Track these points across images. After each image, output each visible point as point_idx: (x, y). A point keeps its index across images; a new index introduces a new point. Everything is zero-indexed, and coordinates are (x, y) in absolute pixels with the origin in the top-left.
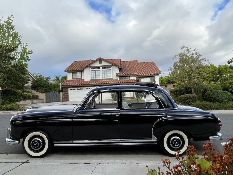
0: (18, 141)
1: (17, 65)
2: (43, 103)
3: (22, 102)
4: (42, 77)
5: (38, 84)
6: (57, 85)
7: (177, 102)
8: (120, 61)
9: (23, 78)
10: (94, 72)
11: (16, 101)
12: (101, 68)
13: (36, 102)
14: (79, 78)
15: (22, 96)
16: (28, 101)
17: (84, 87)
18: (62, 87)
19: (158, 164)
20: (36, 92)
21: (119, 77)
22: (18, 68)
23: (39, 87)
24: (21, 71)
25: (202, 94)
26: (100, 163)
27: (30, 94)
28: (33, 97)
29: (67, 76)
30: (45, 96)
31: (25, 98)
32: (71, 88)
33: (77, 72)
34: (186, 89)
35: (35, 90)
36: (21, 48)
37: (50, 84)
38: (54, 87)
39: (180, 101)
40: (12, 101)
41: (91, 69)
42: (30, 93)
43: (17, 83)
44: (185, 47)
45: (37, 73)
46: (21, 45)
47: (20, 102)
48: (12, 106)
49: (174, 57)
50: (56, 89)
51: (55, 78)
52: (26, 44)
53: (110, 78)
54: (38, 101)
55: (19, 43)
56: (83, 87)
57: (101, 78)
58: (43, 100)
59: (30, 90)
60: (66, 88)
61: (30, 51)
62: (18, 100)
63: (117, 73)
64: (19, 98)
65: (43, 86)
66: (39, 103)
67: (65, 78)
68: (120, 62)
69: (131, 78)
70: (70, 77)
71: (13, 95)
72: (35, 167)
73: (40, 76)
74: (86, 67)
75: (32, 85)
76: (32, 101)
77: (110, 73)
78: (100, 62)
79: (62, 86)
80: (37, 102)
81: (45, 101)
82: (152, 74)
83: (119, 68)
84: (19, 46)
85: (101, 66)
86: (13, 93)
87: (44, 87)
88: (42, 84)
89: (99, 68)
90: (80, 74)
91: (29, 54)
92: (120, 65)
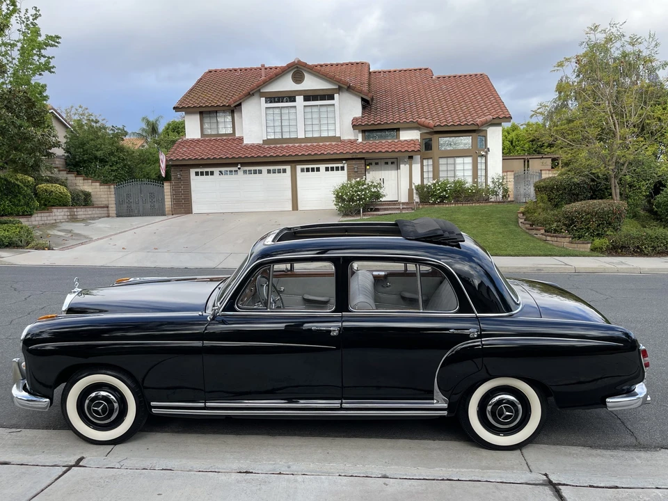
0: (48, 400)
1: (10, 92)
2: (108, 216)
3: (38, 219)
4: (100, 129)
5: (85, 152)
6: (151, 154)
7: (555, 224)
8: (366, 69)
9: (36, 140)
10: (277, 111)
11: (18, 215)
12: (300, 99)
13: (83, 216)
14: (226, 135)
15: (36, 194)
16: (58, 214)
17: (243, 164)
18: (167, 166)
19: (443, 480)
20: (82, 181)
21: (363, 131)
22: (15, 104)
23: (90, 161)
24: (26, 112)
25: (647, 196)
26: (280, 473)
27: (63, 189)
28: (73, 199)
29: (183, 123)
30: (113, 196)
31: (49, 203)
32: (199, 170)
33: (216, 112)
34: (593, 180)
35: (79, 174)
36: (19, 26)
37: (127, 151)
38: (143, 161)
39: (565, 225)
40: (6, 215)
41: (266, 102)
42: (63, 184)
43: (15, 155)
44: (598, 31)
45: (80, 107)
46: (20, 17)
47: (33, 219)
48: (7, 233)
49: (558, 66)
50: (148, 168)
51: (145, 127)
52: (35, 12)
53: (331, 134)
54: (90, 212)
55: (11, 8)
56: (239, 166)
57: (301, 135)
58: (108, 207)
59: (63, 175)
60: (180, 170)
61: (52, 37)
62: (23, 212)
63: (355, 119)
64: (27, 205)
65: (103, 161)
66: (94, 219)
67: (178, 129)
68: (367, 76)
69: (406, 136)
70: (193, 129)
71: (5, 194)
72: (102, 481)
73: (93, 124)
74: (249, 95)
75: (66, 154)
76: (73, 213)
77: (331, 115)
78: (298, 78)
79: (167, 160)
80: (88, 216)
81: (113, 210)
82: (478, 121)
83: (363, 100)
84: (13, 20)
85: (299, 93)
86: (7, 188)
87: (107, 162)
88: (99, 153)
89: (292, 99)
90: (229, 118)
91: (48, 48)
92: (365, 88)
